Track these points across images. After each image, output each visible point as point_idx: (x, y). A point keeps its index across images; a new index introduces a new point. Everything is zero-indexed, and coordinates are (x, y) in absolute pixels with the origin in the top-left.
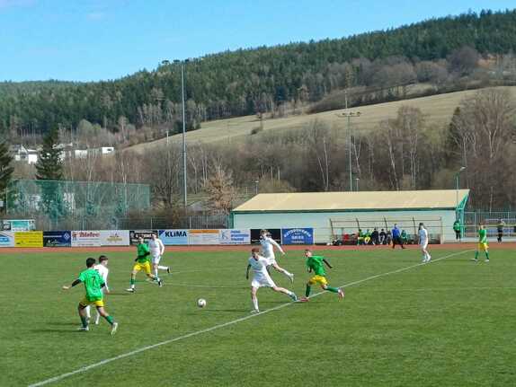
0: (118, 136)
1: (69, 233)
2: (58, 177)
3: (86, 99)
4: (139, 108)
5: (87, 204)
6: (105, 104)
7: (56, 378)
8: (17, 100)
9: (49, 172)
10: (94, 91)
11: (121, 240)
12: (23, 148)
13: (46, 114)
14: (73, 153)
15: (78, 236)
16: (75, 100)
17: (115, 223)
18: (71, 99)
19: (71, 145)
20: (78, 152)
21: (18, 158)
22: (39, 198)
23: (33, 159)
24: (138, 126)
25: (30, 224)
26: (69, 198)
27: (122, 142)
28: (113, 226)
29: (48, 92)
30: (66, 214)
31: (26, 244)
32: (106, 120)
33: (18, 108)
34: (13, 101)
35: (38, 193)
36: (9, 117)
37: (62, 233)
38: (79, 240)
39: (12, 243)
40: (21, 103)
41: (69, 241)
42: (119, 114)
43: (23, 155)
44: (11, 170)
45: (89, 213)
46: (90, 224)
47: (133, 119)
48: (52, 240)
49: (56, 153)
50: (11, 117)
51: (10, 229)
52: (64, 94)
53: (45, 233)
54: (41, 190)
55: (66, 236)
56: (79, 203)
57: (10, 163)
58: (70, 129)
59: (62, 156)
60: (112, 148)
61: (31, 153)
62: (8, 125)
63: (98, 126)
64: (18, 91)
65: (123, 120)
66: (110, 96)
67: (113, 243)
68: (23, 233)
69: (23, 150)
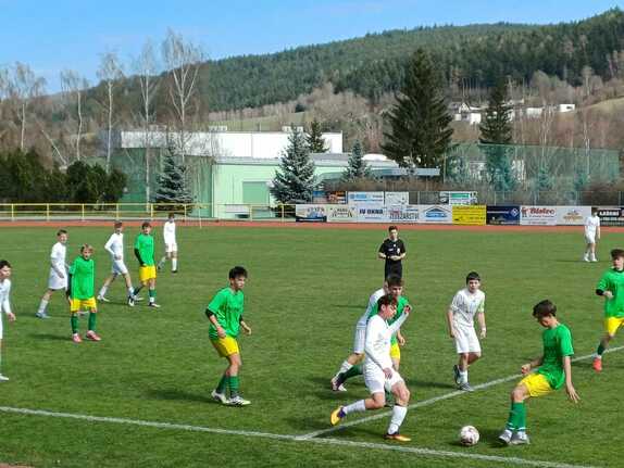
0: (581, 91)
1: (518, 208)
2: (507, 141)
3: (542, 45)
4: (608, 56)
5: (540, 174)
6: (566, 51)
7: (501, 381)
8: (458, 48)
9: (495, 135)
10: (553, 35)
11: (580, 218)
12: (464, 105)
13: (493, 64)
14: (525, 112)
15: (528, 213)
16: (529, 47)
17: (574, 198)
18: (524, 45)
19: (522, 101)
20: (530, 111)
21: (458, 117)
22: (482, 165)
23: (476, 118)
24: (606, 78)
25: (470, 197)
26: (518, 166)
27: (585, 98)
28: (571, 201)
29: (496, 37)
30: (514, 186)
31: (466, 220)
32: (565, 70)
33: (460, 58)
34: (453, 48)
35: (480, 159)
36: (449, 69)
37: (510, 208)
38: (528, 218)
39: (450, 219)
40: (464, 50)
41: (517, 218)
42: (582, 64)
43: (465, 114)
44: (450, 132)
45: (542, 185)
46: (544, 198)
47: (601, 70)
48: (497, 216)
49: (503, 111)
50: (452, 67)
51: (447, 202)
52: (515, 41)
53: (488, 208)
54: (484, 157)
55: (514, 212)
56: (529, 174)
57: (450, 124)
58: (521, 83)
59: (511, 116)
60: (573, 106)
61: (474, 112)
62: (448, 78)
63: (556, 79)
64: (461, 37)
65: (587, 71)
66: (573, 41)
67: (571, 222)
68: (464, 208)
69: (464, 107)
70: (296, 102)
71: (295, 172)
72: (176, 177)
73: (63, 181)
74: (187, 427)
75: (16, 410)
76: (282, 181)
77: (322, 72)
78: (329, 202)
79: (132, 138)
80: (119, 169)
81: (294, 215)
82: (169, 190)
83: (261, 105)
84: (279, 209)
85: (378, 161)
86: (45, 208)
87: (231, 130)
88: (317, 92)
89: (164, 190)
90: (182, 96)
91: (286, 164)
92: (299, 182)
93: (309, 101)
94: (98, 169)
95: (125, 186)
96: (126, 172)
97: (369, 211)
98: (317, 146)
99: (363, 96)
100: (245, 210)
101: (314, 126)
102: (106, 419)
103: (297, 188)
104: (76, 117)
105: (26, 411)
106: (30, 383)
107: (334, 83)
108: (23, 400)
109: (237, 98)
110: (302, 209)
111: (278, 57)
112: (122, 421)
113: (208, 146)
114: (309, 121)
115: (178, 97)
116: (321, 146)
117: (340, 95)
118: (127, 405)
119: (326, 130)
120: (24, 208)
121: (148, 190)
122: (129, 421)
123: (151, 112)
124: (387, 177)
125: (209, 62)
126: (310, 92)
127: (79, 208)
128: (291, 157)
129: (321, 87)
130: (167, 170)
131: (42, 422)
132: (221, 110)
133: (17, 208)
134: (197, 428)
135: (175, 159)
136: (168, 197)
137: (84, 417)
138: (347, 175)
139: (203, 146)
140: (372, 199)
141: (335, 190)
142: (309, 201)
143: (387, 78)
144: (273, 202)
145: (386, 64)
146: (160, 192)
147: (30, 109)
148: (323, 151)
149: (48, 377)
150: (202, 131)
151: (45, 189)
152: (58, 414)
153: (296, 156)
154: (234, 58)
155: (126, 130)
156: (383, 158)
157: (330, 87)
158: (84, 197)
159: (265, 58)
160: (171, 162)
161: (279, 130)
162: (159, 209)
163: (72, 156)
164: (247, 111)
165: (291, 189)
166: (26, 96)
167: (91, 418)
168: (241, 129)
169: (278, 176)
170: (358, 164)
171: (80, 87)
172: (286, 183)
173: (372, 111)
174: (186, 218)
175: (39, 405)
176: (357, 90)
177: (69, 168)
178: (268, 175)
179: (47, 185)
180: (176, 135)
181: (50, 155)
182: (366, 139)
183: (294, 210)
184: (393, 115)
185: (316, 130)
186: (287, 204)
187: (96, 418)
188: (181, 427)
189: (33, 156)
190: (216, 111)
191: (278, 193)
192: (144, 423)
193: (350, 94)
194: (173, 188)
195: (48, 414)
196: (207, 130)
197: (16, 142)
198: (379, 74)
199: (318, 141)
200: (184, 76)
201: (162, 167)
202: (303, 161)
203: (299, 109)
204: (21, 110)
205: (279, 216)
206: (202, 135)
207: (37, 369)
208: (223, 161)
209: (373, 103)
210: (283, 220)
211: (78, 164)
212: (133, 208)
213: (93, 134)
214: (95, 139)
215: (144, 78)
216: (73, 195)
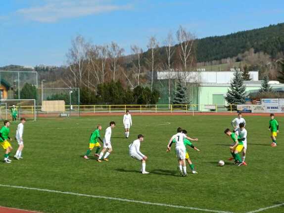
70: (236, 58)
71: (237, 90)
72: (182, 92)
73: (131, 94)
74: (191, 208)
75: (115, 199)
76: (231, 94)
77: (248, 43)
78: (253, 103)
79: (162, 75)
80: (156, 89)
81: (236, 110)
82: (179, 98)
83: (220, 59)
84: (229, 107)
85: (275, 84)
86: (124, 107)
87: (206, 71)
88: (246, 52)
89: (177, 98)
90: (185, 55)
91: (233, 86)
92: (239, 94)
93: (243, 57)
94: (147, 89)
95: (159, 97)
96: (160, 90)
97: (272, 108)
98: (247, 78)
99: (268, 54)
100: (213, 108)
101: (245, 68)
102: (155, 204)
103: (238, 97)
104: (137, 65)
105: (120, 199)
106: (121, 187)
107: (254, 48)
108: (118, 195)
109: (209, 56)
110: (240, 107)
111: (228, 36)
112: (161, 205)
113: (197, 78)
114: (243, 66)
115: (183, 56)
116: (249, 77)
117: (257, 54)
118: (164, 198)
119: (251, 70)
120: (115, 107)
121: (169, 98)
122: (165, 205)
123: (171, 63)
124: (280, 91)
125: (197, 40)
126: (243, 52)
127: (139, 107)
128: (235, 83)
129: (248, 50)
130: (178, 89)
131: (127, 205)
132: (202, 61)
133: (112, 107)
134: (196, 209)
135: (181, 84)
136: (178, 102)
137: (145, 202)
138: (261, 91)
139: (194, 78)
140: (273, 102)
141: (255, 98)
142: (243, 103)
143: (279, 45)
144: (226, 103)
145: (279, 39)
146: (175, 99)
147: (118, 63)
148: (250, 80)
149: (128, 184)
150: (194, 71)
151: (123, 98)
152: (134, 201)
153: (237, 82)
154: (208, 38)
155: (160, 71)
156: (278, 82)
157: (252, 50)
158: (141, 101)
159: (222, 37)
160: (180, 86)
161: (229, 70)
162: (174, 107)
163: (136, 84)
164: (214, 62)
165: (235, 98)
166: (116, 57)
167: (149, 203)
168: (211, 70)
169: (229, 92)
170: (266, 86)
171: (139, 52)
172: (233, 95)
173: (272, 61)
174: (186, 111)
175: (125, 197)
176: (265, 52)
177: (135, 89)
178: (224, 91)
179: (125, 96)
180: (182, 73)
181: (126, 83)
182: (270, 74)
183: (236, 107)
184: (282, 63)
185: (246, 70)
186: (233, 104)
187: (151, 203)
188: (189, 208)
189: (119, 84)
190: (200, 62)
191: (229, 99)
192: (172, 206)
193: (262, 54)
194: (181, 97)
195: (129, 201)
196: (196, 71)
197: (111, 77)
198: (276, 43)
199: (247, 75)
200: (186, 47)
201: (176, 88)
202: (240, 85)
203: (238, 60)
204: (113, 63)
205: (229, 110)
206: (194, 73)
207: (124, 180)
208: (204, 85)
209: (273, 58)
210: (231, 112)
211: (138, 87)
212: (163, 107)
213: (145, 73)
214: (145, 75)
215: (168, 47)
216: (136, 101)
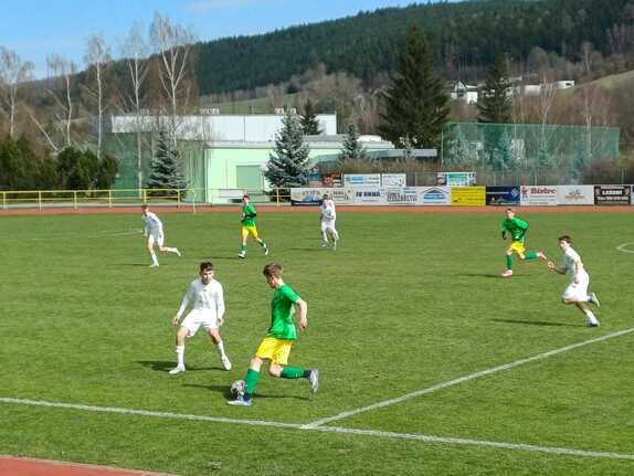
0: (580, 67)
1: (518, 188)
2: (506, 120)
3: (540, 20)
4: (608, 30)
5: (540, 154)
6: (564, 26)
8: (453, 24)
9: (494, 113)
10: (550, 10)
11: (582, 197)
12: (460, 83)
13: (489, 41)
14: (523, 90)
15: (529, 193)
16: (526, 22)
17: (575, 177)
18: (521, 21)
19: (520, 79)
20: (530, 88)
21: (454, 96)
22: (480, 145)
23: (472, 97)
24: (606, 54)
25: (469, 177)
26: (517, 146)
27: (585, 74)
28: (573, 180)
29: (492, 13)
30: (512, 166)
31: (464, 201)
32: (564, 46)
33: (455, 34)
34: (448, 25)
35: (479, 139)
36: (444, 46)
37: (509, 189)
38: (529, 198)
39: (448, 201)
40: (459, 28)
41: (517, 199)
42: (581, 39)
43: (461, 93)
44: (447, 111)
45: (542, 164)
46: (544, 179)
47: (601, 46)
48: (497, 197)
49: (501, 89)
50: (447, 45)
51: (445, 184)
52: (512, 16)
53: (488, 189)
54: (483, 137)
55: (514, 193)
56: (529, 152)
57: (447, 103)
58: (519, 59)
59: (510, 94)
60: (572, 82)
61: (471, 90)
62: (444, 56)
63: (554, 55)
64: (456, 13)
65: (586, 46)
66: (570, 14)
67: (574, 202)
68: (461, 189)
69: (461, 86)
70: (288, 84)
71: (290, 155)
72: (169, 162)
73: (53, 168)
74: (191, 417)
75: (18, 401)
76: (277, 164)
77: (313, 53)
78: (325, 185)
79: (122, 123)
80: (109, 154)
81: (289, 199)
82: (162, 175)
83: (252, 88)
84: (274, 193)
85: (373, 142)
86: (36, 196)
87: (222, 113)
88: (309, 73)
89: (157, 175)
90: (172, 79)
91: (280, 147)
92: (294, 165)
93: (303, 82)
94: (89, 155)
95: (117, 171)
96: (117, 157)
97: (365, 194)
98: (312, 128)
99: (356, 76)
100: (240, 195)
101: (308, 108)
102: (108, 409)
103: (292, 171)
104: (64, 100)
105: (27, 401)
106: (30, 373)
107: (325, 62)
108: (24, 391)
109: (227, 80)
110: (297, 193)
111: (269, 37)
112: (124, 411)
113: (200, 130)
114: (302, 102)
115: (167, 80)
116: (316, 128)
117: (332, 76)
118: (129, 395)
119: (321, 112)
120: (15, 196)
121: (140, 176)
122: (133, 412)
123: (141, 96)
124: (383, 158)
125: (199, 44)
126: (302, 72)
127: (71, 195)
128: (284, 140)
129: (313, 68)
130: (160, 155)
131: (45, 413)
132: (212, 93)
133: (8, 196)
134: (201, 418)
135: (166, 143)
136: (161, 183)
137: (86, 407)
138: (342, 158)
139: (195, 130)
140: (369, 182)
141: (329, 173)
142: (304, 184)
143: (380, 58)
144: (267, 186)
145: (379, 43)
146: (153, 177)
147: (20, 96)
148: (318, 133)
149: (49, 367)
150: (194, 114)
151: (36, 176)
152: (60, 405)
153: (289, 139)
154: (224, 39)
155: (116, 114)
156: (378, 139)
157: (322, 67)
158: (76, 183)
159: (256, 39)
160: (163, 147)
161: (272, 112)
162: (151, 195)
163: (62, 142)
164: (238, 93)
165: (286, 173)
166: (14, 81)
167: (95, 408)
168: (233, 112)
169: (272, 160)
170: (353, 145)
171: (68, 72)
172: (281, 167)
173: (366, 91)
174: (179, 203)
175: (41, 395)
176: (350, 71)
177: (61, 155)
178: (262, 159)
179: (38, 172)
180: (166, 119)
181: (39, 141)
182: (360, 120)
183: (289, 193)
184: (388, 95)
185: (310, 112)
186: (281, 188)
187: (99, 409)
188: (185, 416)
189: (23, 142)
190: (207, 93)
191: (272, 176)
192: (147, 413)
193: (342, 75)
194: (166, 173)
195: (49, 404)
196: (198, 114)
197: (6, 129)
198: (373, 53)
199: (312, 123)
200: (174, 59)
201: (154, 152)
202: (297, 144)
203: (291, 90)
204: (9, 96)
205: (274, 200)
206: (194, 119)
207: (37, 359)
208: (216, 144)
209: (367, 84)
210: (278, 204)
211: (69, 151)
212: (126, 194)
213: (84, 119)
214: (84, 124)
215: (133, 61)
216: (65, 182)
